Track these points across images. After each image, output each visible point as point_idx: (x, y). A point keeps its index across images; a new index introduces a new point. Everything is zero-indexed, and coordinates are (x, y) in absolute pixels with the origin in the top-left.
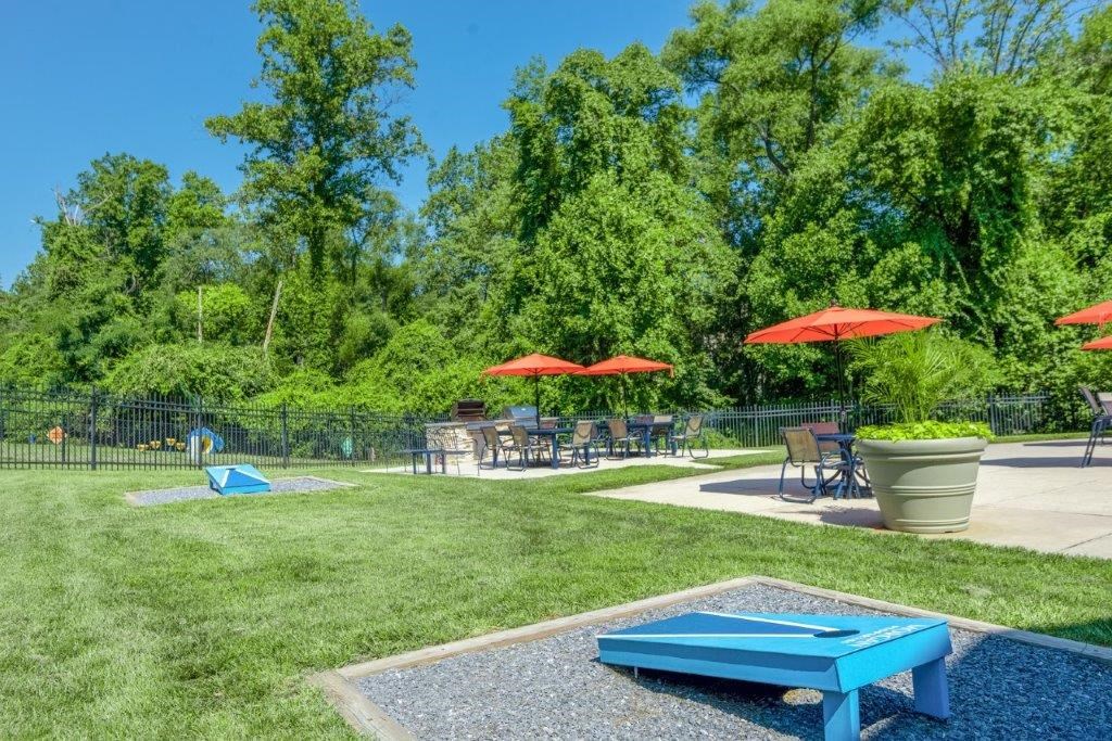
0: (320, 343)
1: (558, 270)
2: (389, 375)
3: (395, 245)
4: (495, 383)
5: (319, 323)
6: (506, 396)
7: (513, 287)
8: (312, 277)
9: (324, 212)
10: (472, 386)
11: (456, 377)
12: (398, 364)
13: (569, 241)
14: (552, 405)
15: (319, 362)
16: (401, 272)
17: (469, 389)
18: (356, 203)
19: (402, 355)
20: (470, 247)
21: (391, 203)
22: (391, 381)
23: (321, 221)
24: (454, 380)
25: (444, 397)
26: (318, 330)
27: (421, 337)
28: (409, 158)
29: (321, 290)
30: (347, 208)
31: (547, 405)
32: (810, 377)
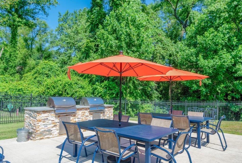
0: (12, 66)
1: (107, 38)
2: (35, 78)
3: (47, 40)
4: (76, 84)
5: (13, 59)
6: (80, 90)
7: (85, 50)
8: (11, 42)
9: (18, 19)
10: (66, 84)
11: (60, 80)
12: (39, 75)
13: (112, 27)
14: (100, 94)
15: (11, 73)
16: (48, 48)
17: (65, 86)
18: (31, 20)
19: (41, 71)
20: (70, 39)
21: (45, 25)
22: (36, 81)
23: (16, 23)
24: (60, 82)
25: (54, 88)
26: (12, 61)
27: (49, 65)
28: (51, 6)
29: (14, 47)
30: (27, 20)
31: (97, 94)
32: (204, 90)
